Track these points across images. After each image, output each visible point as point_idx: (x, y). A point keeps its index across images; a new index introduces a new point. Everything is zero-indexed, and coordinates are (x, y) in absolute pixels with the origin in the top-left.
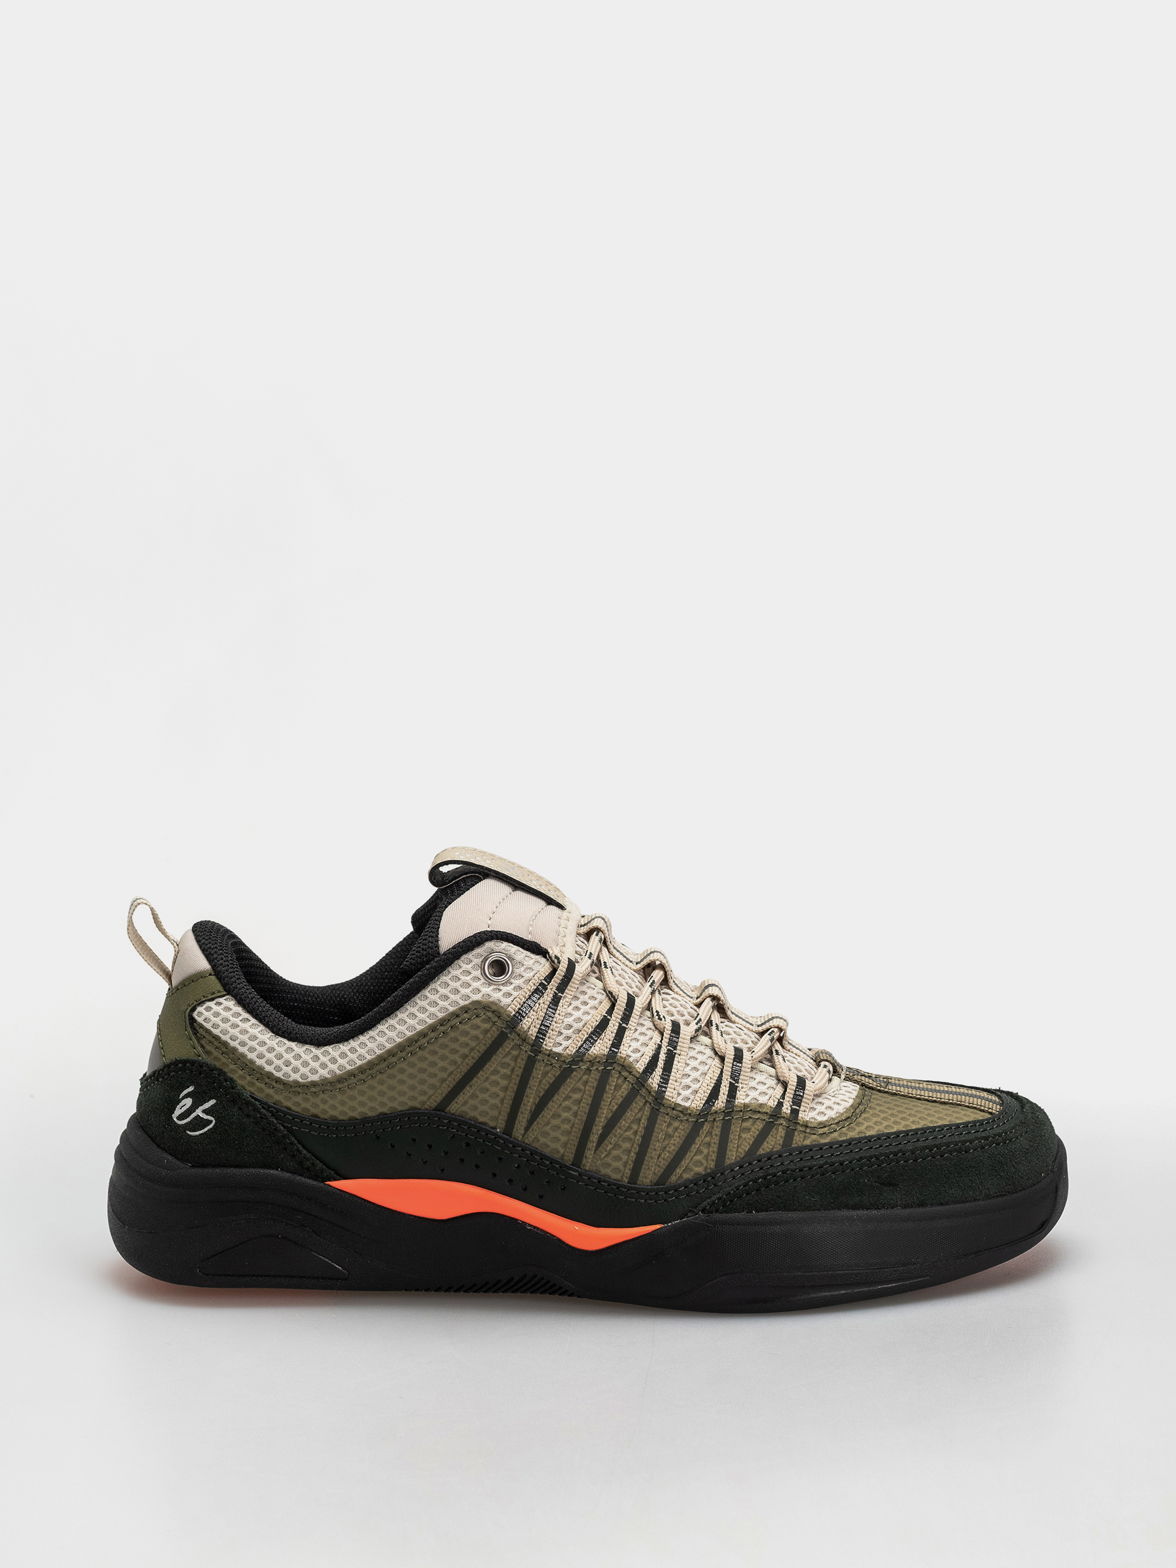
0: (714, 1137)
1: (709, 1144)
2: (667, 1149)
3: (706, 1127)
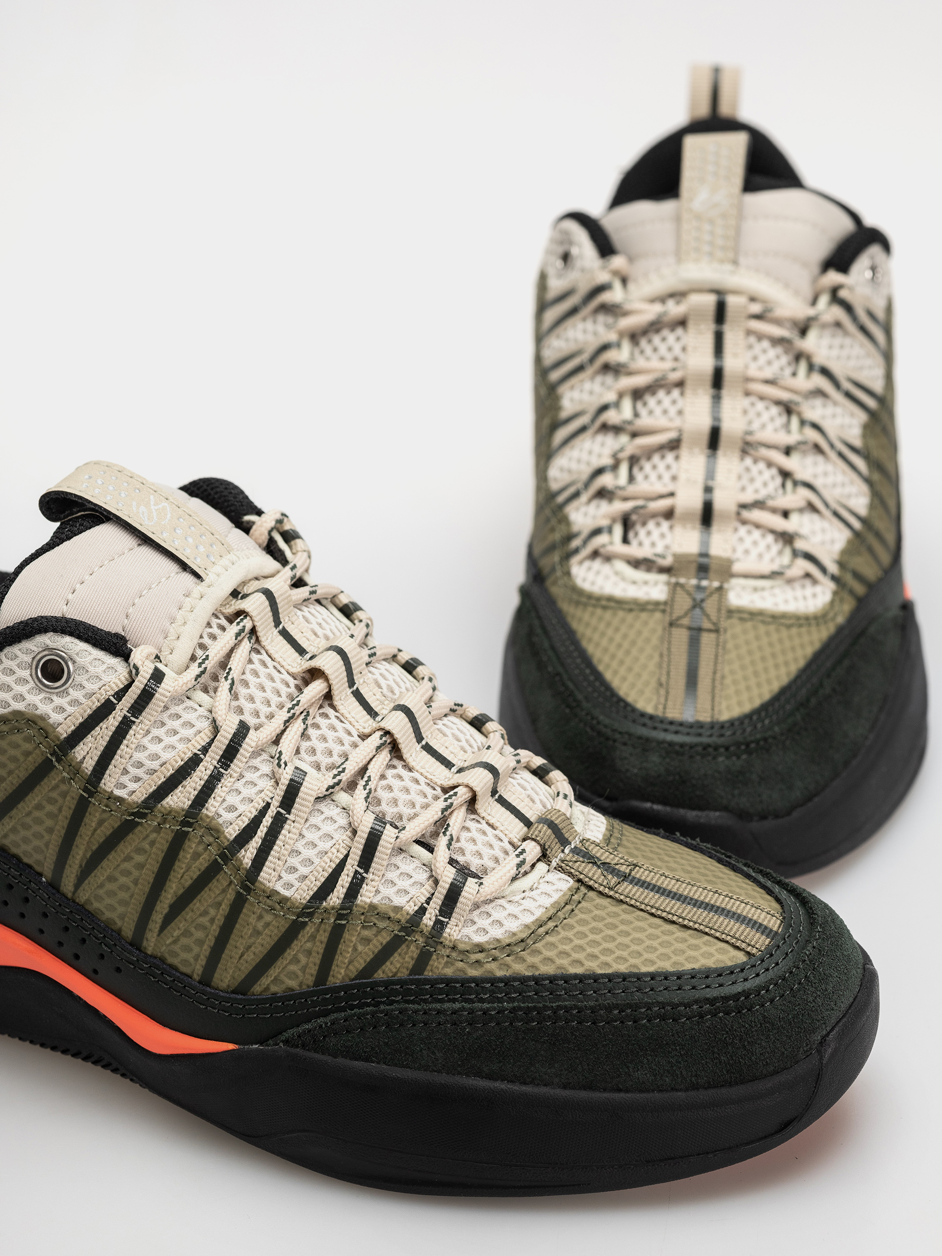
0: (318, 944)
1: (309, 953)
2: (253, 948)
3: (309, 929)
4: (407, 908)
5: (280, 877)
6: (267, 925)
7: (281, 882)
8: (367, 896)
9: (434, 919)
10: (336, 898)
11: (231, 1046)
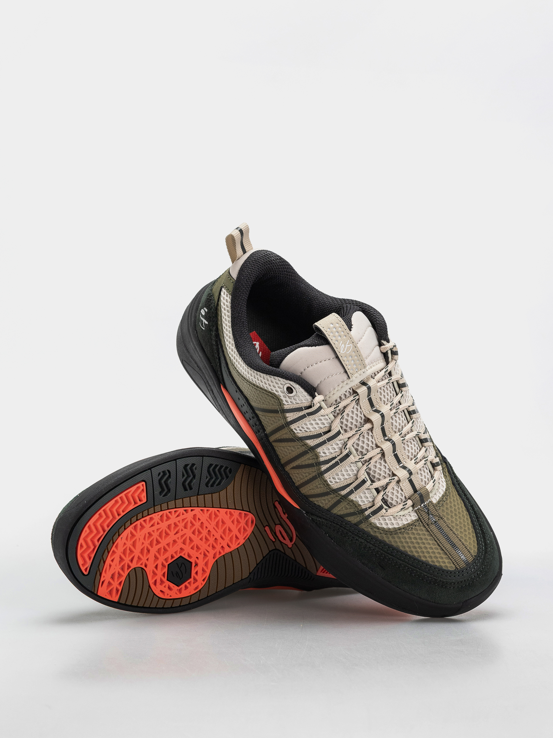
0: (332, 501)
1: (329, 501)
2: (314, 490)
3: (332, 496)
4: (362, 506)
5: (330, 478)
6: (321, 487)
7: (330, 480)
8: (352, 497)
9: (368, 514)
10: (344, 493)
11: (298, 507)
